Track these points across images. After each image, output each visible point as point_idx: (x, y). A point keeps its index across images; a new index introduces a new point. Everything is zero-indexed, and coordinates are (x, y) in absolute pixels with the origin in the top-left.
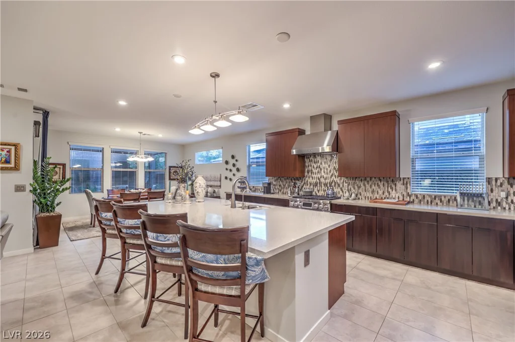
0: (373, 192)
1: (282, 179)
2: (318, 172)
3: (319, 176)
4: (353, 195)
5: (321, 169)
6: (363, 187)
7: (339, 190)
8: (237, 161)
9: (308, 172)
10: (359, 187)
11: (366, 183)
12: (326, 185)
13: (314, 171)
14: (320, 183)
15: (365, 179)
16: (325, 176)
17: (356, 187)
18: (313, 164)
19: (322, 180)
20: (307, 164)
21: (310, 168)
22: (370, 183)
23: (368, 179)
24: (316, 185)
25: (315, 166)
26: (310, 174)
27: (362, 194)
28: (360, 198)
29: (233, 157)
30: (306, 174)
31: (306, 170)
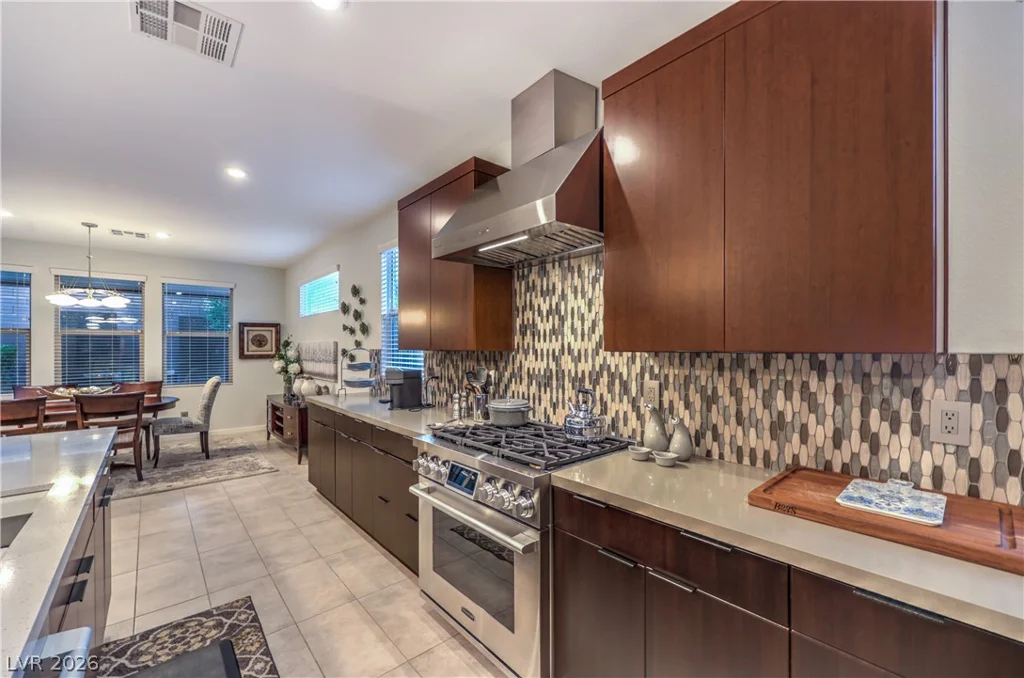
0: (778, 427)
1: (455, 358)
2: (554, 331)
3: (557, 346)
4: (678, 441)
5: (562, 319)
6: (728, 400)
7: (626, 406)
8: (362, 301)
9: (523, 334)
10: (710, 400)
11: (743, 382)
12: (578, 381)
13: (540, 327)
14: (561, 375)
15: (739, 362)
16: (576, 346)
17: (696, 399)
18: (538, 301)
19: (567, 363)
20: (519, 303)
21: (529, 314)
22: (764, 381)
23: (753, 360)
24: (545, 381)
25: (545, 308)
26: (528, 338)
27: (726, 432)
28: (716, 455)
29: (356, 291)
30: (517, 339)
31: (518, 321)
